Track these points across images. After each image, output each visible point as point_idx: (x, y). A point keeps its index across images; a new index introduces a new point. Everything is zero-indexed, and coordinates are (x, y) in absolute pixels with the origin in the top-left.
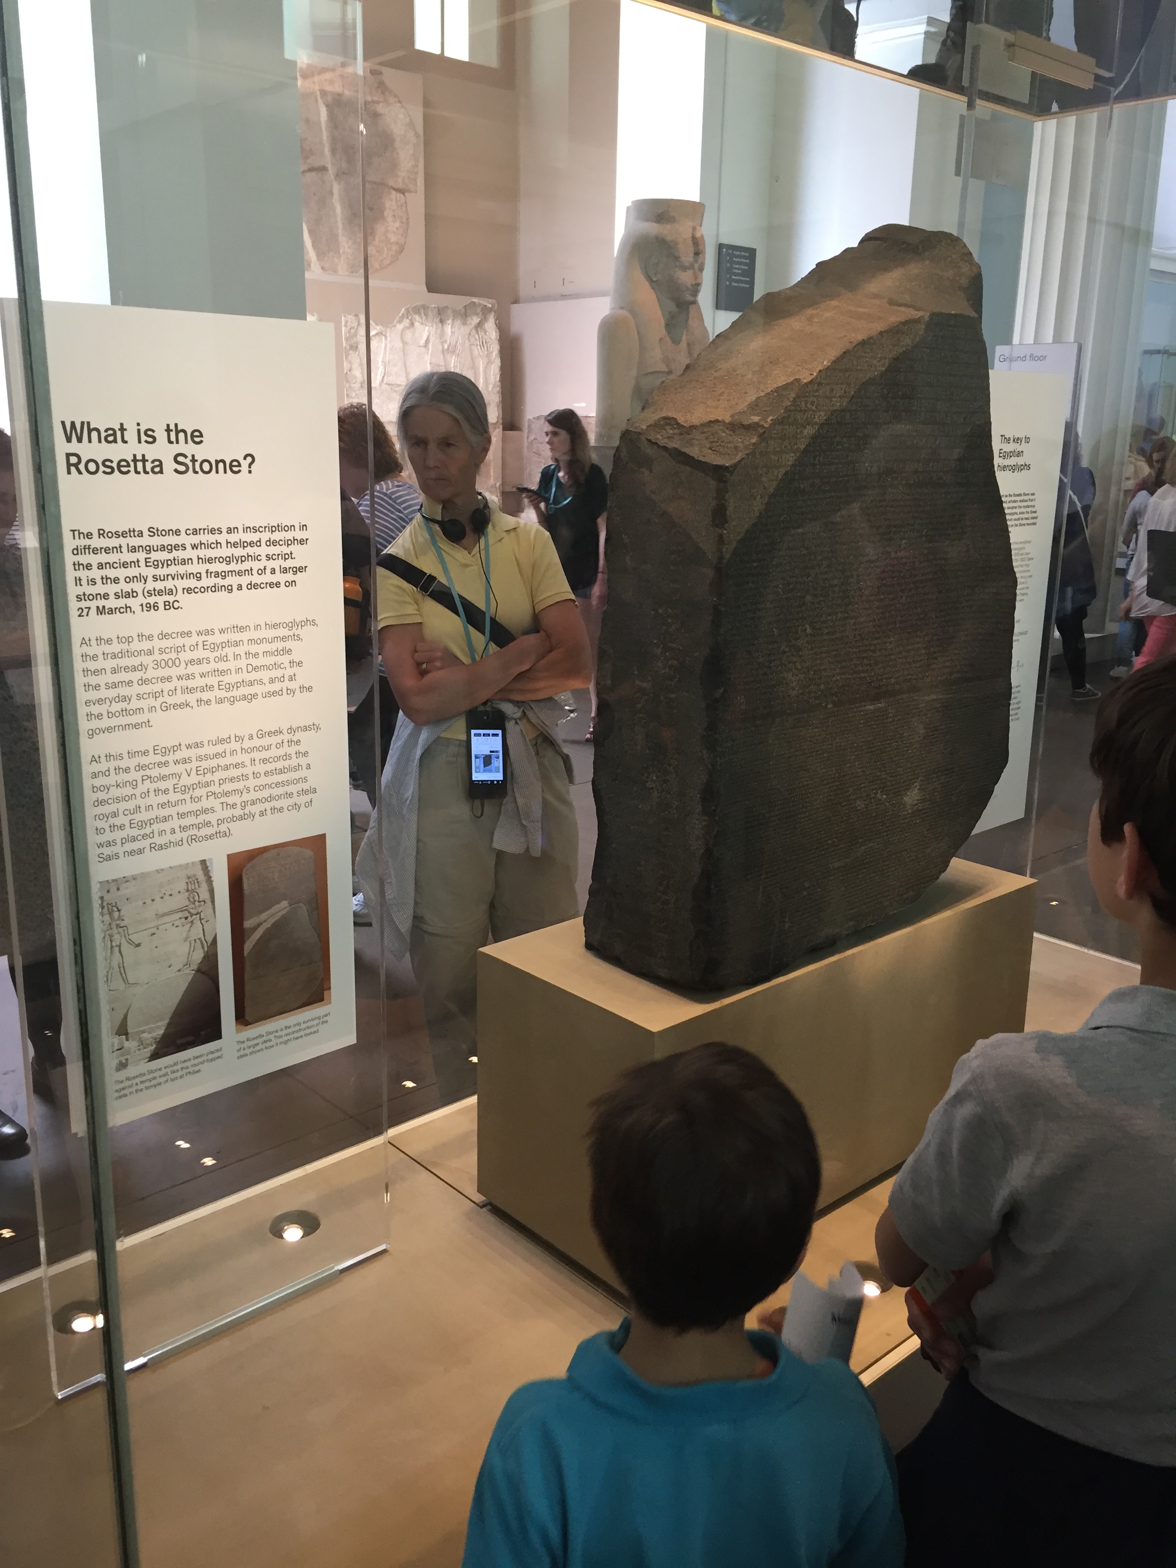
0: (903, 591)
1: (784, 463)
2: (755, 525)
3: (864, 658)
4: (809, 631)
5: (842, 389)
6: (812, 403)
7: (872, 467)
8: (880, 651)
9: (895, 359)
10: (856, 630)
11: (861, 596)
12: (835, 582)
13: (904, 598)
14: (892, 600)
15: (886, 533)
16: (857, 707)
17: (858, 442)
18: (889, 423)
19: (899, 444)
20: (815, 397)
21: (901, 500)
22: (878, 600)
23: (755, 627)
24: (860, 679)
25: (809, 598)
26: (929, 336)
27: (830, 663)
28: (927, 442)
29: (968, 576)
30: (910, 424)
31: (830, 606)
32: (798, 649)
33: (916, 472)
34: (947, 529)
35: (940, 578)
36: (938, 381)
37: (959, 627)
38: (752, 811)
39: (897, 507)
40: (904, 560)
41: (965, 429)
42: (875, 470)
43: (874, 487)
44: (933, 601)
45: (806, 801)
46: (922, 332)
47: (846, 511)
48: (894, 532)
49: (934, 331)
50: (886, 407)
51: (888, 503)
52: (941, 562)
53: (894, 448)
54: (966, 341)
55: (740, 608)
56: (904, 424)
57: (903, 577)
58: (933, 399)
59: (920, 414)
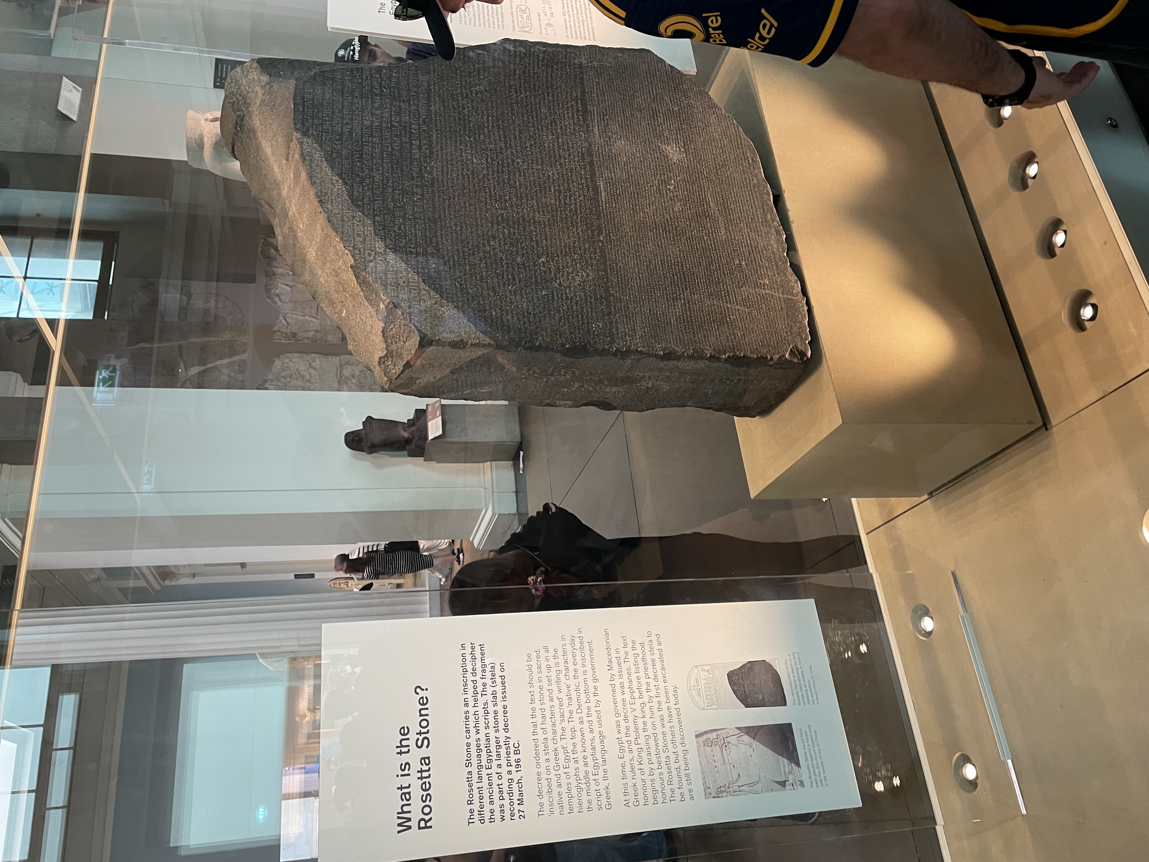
0: (513, 161)
1: (416, 284)
2: (463, 312)
3: (565, 202)
4: (543, 259)
5: (358, 225)
6: (370, 255)
7: (417, 194)
8: (559, 186)
9: (332, 169)
10: (543, 211)
11: (517, 205)
12: (506, 231)
13: (519, 160)
14: (520, 172)
15: (469, 179)
16: (603, 210)
17: (398, 207)
18: (382, 174)
19: (397, 163)
20: (364, 252)
21: (442, 163)
22: (520, 188)
23: (541, 313)
24: (581, 207)
25: (519, 260)
26: (312, 133)
27: (569, 238)
28: (396, 136)
29: (500, 92)
30: (382, 153)
31: (526, 238)
32: (558, 270)
33: (420, 147)
34: (464, 114)
35: (503, 122)
36: (347, 124)
37: (540, 102)
38: (680, 316)
39: (447, 166)
40: (489, 160)
41: (385, 95)
42: (419, 191)
43: (432, 191)
44: (520, 130)
45: (673, 261)
46: (309, 140)
47: (451, 219)
48: (468, 170)
49: (308, 128)
50: (370, 178)
51: (443, 176)
52: (488, 122)
53: (402, 171)
54: (314, 91)
55: (526, 328)
56: (382, 159)
57: (503, 161)
58: (362, 129)
59: (375, 143)
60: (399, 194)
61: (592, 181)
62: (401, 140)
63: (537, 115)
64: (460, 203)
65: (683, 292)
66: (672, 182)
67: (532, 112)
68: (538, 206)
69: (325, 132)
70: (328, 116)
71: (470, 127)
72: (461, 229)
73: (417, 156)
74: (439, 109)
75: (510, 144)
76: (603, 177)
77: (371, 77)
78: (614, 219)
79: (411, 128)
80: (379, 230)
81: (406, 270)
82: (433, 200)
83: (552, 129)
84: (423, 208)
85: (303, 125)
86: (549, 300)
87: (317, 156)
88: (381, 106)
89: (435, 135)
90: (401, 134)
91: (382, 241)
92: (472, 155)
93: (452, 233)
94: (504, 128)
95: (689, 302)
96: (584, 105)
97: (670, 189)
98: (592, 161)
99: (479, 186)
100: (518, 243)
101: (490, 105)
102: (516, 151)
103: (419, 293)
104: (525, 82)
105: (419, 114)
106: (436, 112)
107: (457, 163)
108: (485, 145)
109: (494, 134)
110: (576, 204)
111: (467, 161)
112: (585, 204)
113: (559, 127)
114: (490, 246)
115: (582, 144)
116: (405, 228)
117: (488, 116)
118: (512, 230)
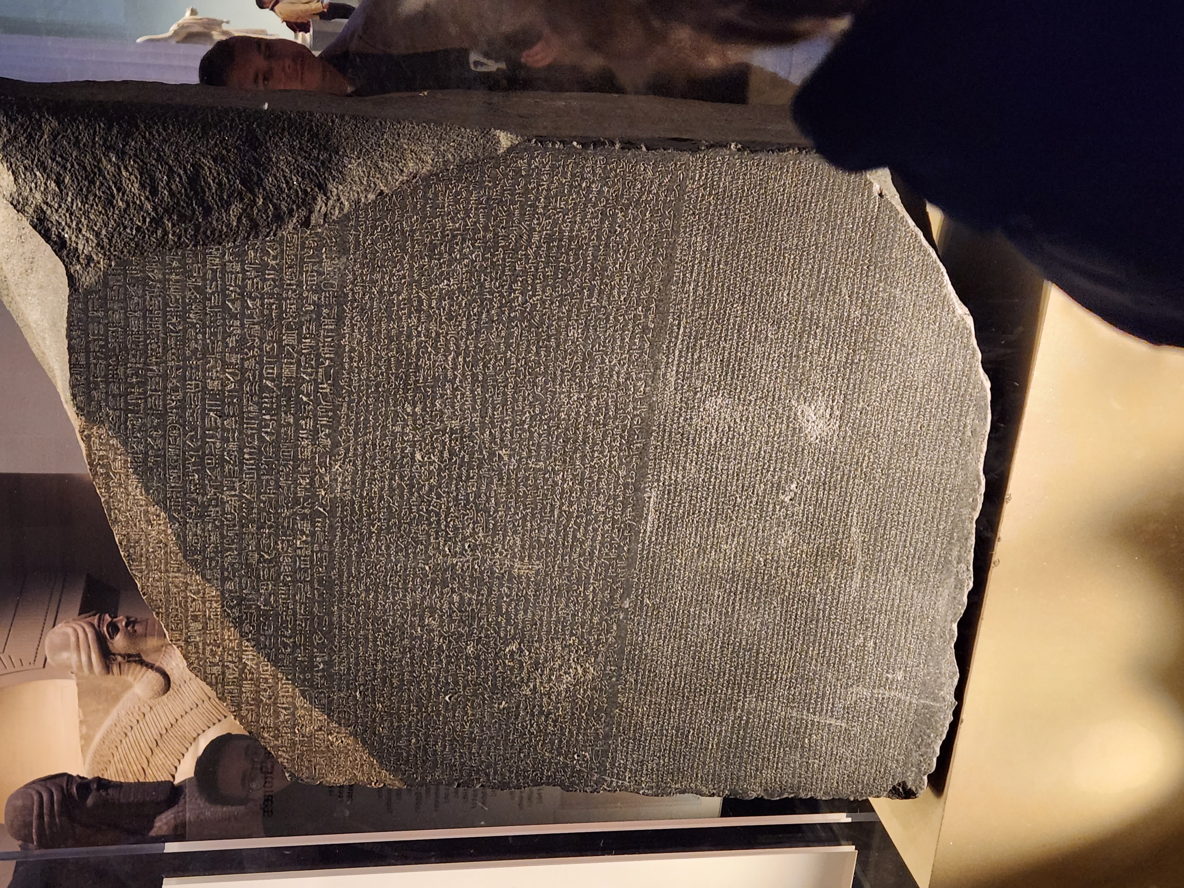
0: (492, 454)
2: (364, 742)
3: (574, 536)
7: (303, 533)
8: (571, 504)
10: (530, 557)
11: (485, 546)
12: (456, 598)
13: (503, 452)
14: (501, 479)
15: (401, 496)
16: (643, 550)
17: (265, 561)
18: (241, 497)
19: (269, 472)
20: (204, 649)
21: (354, 464)
22: (496, 511)
23: (492, 738)
24: (602, 544)
25: (470, 650)
26: (107, 415)
27: (567, 606)
28: (269, 411)
29: (491, 293)
30: (240, 450)
31: (489, 609)
32: (536, 665)
33: (314, 433)
34: (409, 351)
35: (485, 366)
36: (175, 389)
37: (569, 311)
38: (725, 736)
39: (363, 469)
40: (446, 454)
41: (251, 316)
42: (307, 527)
43: (331, 526)
44: (516, 381)
45: (744, 643)
46: (102, 431)
47: (360, 580)
48: (402, 478)
49: (99, 402)
50: (216, 506)
51: (353, 492)
52: (454, 369)
53: (278, 487)
54: (106, 317)
55: (463, 764)
56: (242, 463)
57: (471, 455)
58: (203, 399)
59: (228, 431)
60: (270, 534)
61: (637, 490)
62: (278, 421)
63: (558, 346)
64: (380, 548)
65: (745, 697)
66: (793, 486)
67: (549, 337)
68: (523, 547)
69: (131, 411)
70: (137, 374)
71: (417, 381)
72: (376, 599)
73: (307, 453)
74: (360, 342)
75: (492, 417)
76: (658, 481)
77: (223, 272)
78: (659, 566)
79: (299, 392)
80: (231, 608)
81: (275, 676)
82: (331, 543)
83: (581, 379)
84: (312, 561)
85: (90, 399)
86: (509, 718)
87: (118, 464)
88: (242, 341)
89: (345, 405)
90: (279, 406)
91: (236, 627)
92: (413, 446)
93: (358, 606)
94: (485, 380)
95: (749, 713)
96: (662, 315)
97: (783, 501)
98: (646, 446)
99: (419, 510)
100: (473, 618)
101: (464, 327)
102: (502, 431)
103: (293, 714)
104: (547, 264)
105: (318, 356)
106: (352, 350)
107: (383, 462)
108: (442, 422)
109: (463, 394)
110: (594, 540)
111: (403, 458)
112: (613, 539)
113: (598, 371)
114: (422, 627)
115: (635, 408)
116: (276, 601)
117: (458, 355)
118: (467, 595)
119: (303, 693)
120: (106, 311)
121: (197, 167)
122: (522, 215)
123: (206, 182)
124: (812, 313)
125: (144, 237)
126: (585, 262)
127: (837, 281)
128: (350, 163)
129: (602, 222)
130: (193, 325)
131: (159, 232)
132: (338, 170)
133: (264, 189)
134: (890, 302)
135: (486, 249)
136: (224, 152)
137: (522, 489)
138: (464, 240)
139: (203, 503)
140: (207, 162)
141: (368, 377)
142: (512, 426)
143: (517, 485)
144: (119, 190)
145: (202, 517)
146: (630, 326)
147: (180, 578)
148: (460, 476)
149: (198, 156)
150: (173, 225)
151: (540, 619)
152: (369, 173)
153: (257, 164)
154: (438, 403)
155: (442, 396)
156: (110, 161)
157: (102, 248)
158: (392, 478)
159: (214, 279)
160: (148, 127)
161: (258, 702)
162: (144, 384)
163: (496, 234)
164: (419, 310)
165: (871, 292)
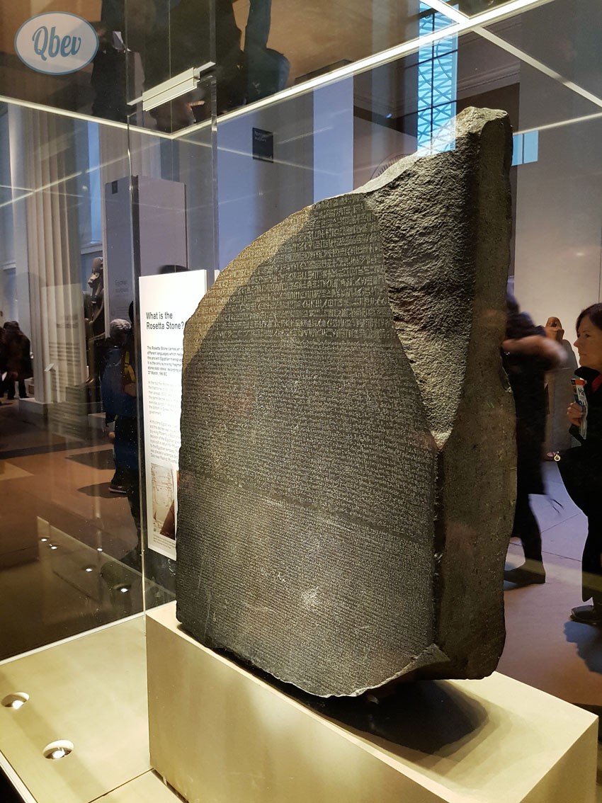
7: (267, 324)
9: (283, 245)
14: (287, 425)
15: (281, 373)
16: (260, 497)
17: (257, 306)
18: (281, 291)
19: (290, 305)
21: (293, 349)
22: (275, 422)
23: (196, 416)
24: (262, 476)
25: (225, 407)
27: (240, 456)
28: (314, 303)
29: (365, 424)
30: (299, 290)
31: (239, 417)
32: (220, 439)
33: (305, 328)
34: (339, 378)
35: (332, 418)
36: (323, 254)
37: (357, 468)
39: (292, 353)
41: (354, 291)
42: (270, 326)
43: (270, 338)
44: (327, 436)
47: (250, 353)
48: (288, 373)
50: (278, 280)
51: (283, 349)
52: (332, 402)
53: (285, 309)
56: (294, 291)
57: (297, 410)
58: (319, 269)
59: (306, 283)
60: (267, 307)
61: (283, 497)
62: (310, 309)
63: (342, 460)
64: (262, 362)
66: (284, 580)
67: (346, 455)
68: (262, 435)
69: (314, 233)
70: (329, 234)
71: (326, 382)
72: (243, 361)
73: (298, 324)
75: (312, 422)
76: (286, 509)
77: (373, 275)
78: (254, 504)
79: (322, 319)
81: (218, 313)
82: (263, 337)
83: (327, 472)
84: (257, 328)
85: (319, 211)
87: (294, 229)
88: (343, 287)
89: (317, 343)
90: (316, 309)
92: (300, 380)
93: (241, 352)
94: (327, 418)
96: (356, 520)
97: (278, 573)
98: (300, 504)
100: (236, 409)
101: (350, 408)
102: (306, 427)
103: (205, 323)
104: (378, 456)
105: (337, 328)
107: (294, 364)
108: (310, 395)
109: (321, 406)
110: (264, 472)
111: (296, 374)
112: (264, 482)
113: (331, 481)
114: (233, 384)
115: (315, 500)
116: (243, 312)
117: (338, 404)
118: (244, 406)
119: (212, 326)
120: (356, 214)
121: (437, 258)
122: (401, 444)
123: (428, 264)
124: (356, 606)
125: (393, 230)
126: (379, 479)
127: (371, 624)
128: (439, 344)
129: (398, 491)
130: (349, 261)
131: (397, 239)
132: (434, 338)
133: (423, 296)
134: (361, 653)
135: (385, 422)
136: (446, 273)
137: (283, 436)
138: (389, 409)
139: (278, 273)
140: (439, 264)
141: (328, 355)
142: (308, 432)
143: (284, 434)
144: (424, 215)
145: (274, 273)
146: (350, 501)
147: (251, 265)
148: (288, 404)
149: (443, 257)
150: (401, 246)
151: (235, 443)
152: (431, 355)
153: (439, 292)
154: (317, 393)
155: (320, 395)
156: (441, 209)
157: (388, 209)
158: (288, 369)
159: (370, 270)
160: (460, 229)
161: (209, 306)
162: (325, 238)
163: (392, 428)
164: (357, 383)
165: (366, 643)
